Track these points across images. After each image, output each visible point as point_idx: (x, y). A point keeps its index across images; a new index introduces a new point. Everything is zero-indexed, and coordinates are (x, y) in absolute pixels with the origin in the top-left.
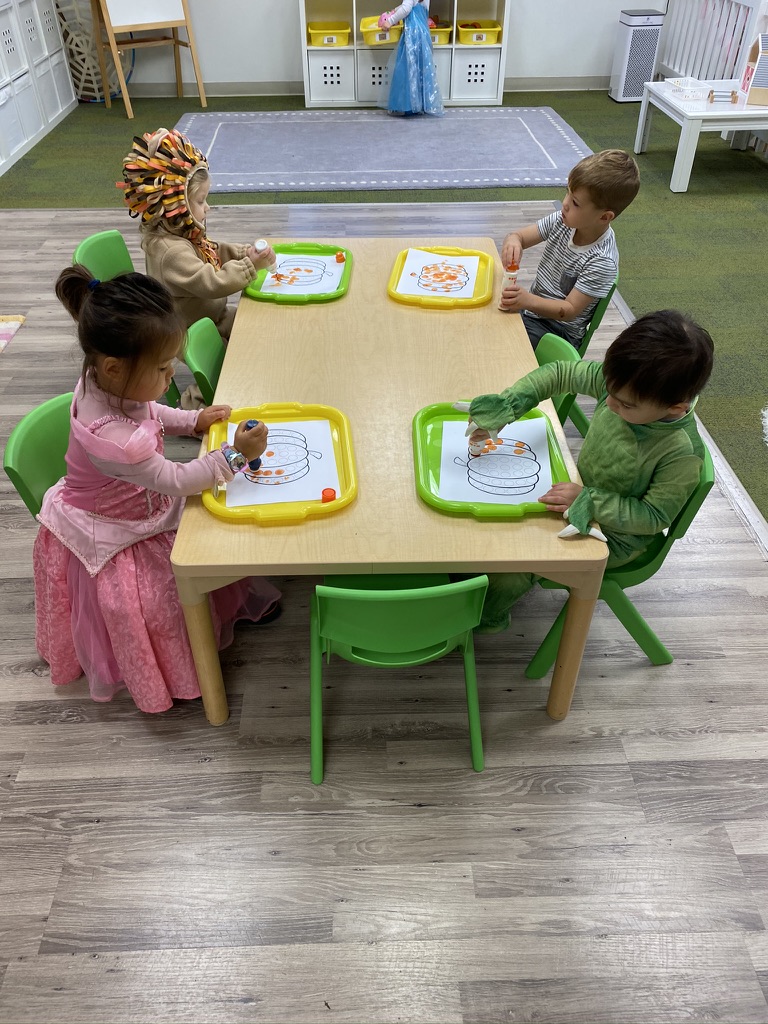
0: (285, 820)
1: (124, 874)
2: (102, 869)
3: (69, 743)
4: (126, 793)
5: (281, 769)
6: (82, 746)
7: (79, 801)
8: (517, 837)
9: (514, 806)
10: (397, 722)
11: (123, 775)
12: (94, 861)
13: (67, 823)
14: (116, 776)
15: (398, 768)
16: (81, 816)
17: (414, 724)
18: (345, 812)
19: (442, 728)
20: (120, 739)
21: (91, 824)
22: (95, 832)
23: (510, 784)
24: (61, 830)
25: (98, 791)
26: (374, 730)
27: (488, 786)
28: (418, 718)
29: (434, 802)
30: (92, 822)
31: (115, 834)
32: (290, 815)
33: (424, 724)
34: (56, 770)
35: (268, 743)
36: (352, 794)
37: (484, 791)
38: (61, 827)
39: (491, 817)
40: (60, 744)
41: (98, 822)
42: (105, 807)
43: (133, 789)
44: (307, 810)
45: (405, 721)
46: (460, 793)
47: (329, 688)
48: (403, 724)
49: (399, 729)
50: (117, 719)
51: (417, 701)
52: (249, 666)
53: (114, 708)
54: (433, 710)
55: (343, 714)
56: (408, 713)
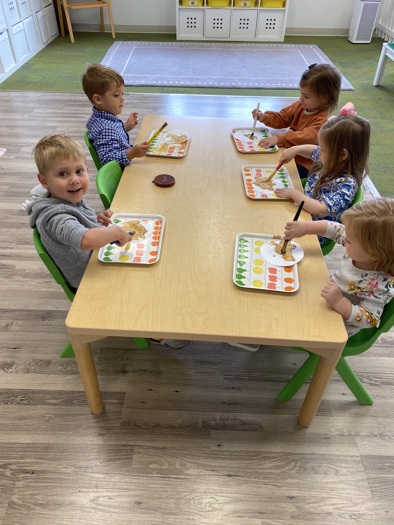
0: (146, 480)
1: (45, 511)
2: (32, 506)
3: (20, 418)
4: (51, 455)
5: (145, 444)
6: (27, 420)
7: (21, 458)
8: (290, 503)
9: (289, 480)
11: (51, 442)
12: (28, 500)
13: (14, 473)
14: (46, 442)
15: (217, 449)
16: (22, 468)
17: (228, 419)
18: (183, 477)
19: (245, 423)
20: (50, 417)
21: (28, 475)
22: (30, 480)
23: (286, 465)
24: (9, 477)
25: (35, 452)
26: (203, 422)
27: (273, 464)
28: (231, 415)
29: (239, 474)
30: (29, 473)
31: (41, 482)
32: (150, 477)
33: (234, 420)
34: (10, 436)
35: (139, 426)
36: (188, 464)
37: (270, 468)
38: (10, 475)
39: (274, 487)
40: (14, 418)
41: (32, 473)
42: (37, 463)
43: (56, 452)
44: (161, 474)
45: (223, 417)
46: (255, 469)
47: (177, 392)
48: (221, 419)
49: (219, 422)
50: (50, 404)
51: (230, 404)
52: (130, 374)
53: (48, 396)
54: (240, 411)
55: (185, 410)
56: (225, 412)
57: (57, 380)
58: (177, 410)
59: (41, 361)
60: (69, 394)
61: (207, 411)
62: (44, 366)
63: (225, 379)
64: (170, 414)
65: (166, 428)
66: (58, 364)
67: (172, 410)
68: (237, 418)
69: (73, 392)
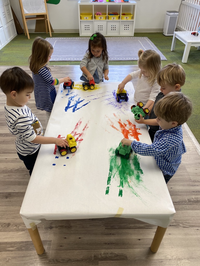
10: (102, 253)
17: (108, 253)
19: (117, 256)
20: (9, 259)
26: (95, 256)
28: (109, 251)
33: (111, 254)
35: (59, 261)
45: (105, 252)
47: (80, 238)
48: (104, 254)
49: (103, 256)
50: (9, 251)
51: (109, 244)
52: (54, 229)
53: (8, 246)
54: (114, 248)
55: (84, 249)
56: (106, 249)
57: (14, 235)
58: (80, 250)
59: (5, 224)
60: (20, 243)
61: (97, 249)
62: (6, 227)
63: (106, 228)
64: (76, 252)
65: (74, 261)
66: (14, 225)
67: (77, 250)
68: (113, 252)
69: (22, 242)
